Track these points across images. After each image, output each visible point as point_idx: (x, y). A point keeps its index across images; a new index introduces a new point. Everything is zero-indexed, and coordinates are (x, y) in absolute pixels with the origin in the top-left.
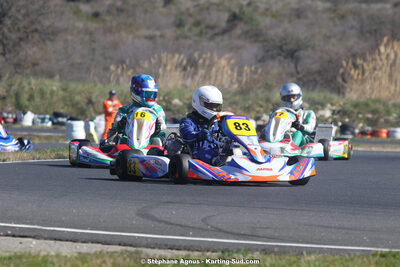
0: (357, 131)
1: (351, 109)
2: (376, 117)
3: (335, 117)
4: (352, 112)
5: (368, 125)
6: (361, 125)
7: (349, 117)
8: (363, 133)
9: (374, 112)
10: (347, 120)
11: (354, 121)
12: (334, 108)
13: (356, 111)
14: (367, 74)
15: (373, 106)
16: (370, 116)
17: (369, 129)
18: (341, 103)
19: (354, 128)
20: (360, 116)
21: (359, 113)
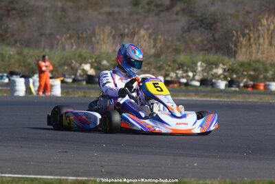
0: (242, 85)
1: (238, 68)
2: (257, 73)
3: (226, 74)
4: (239, 70)
5: (251, 80)
6: (245, 80)
7: (237, 74)
8: (246, 86)
9: (255, 70)
10: (235, 76)
11: (239, 77)
12: (225, 67)
13: (241, 69)
14: (252, 41)
15: (254, 65)
16: (252, 73)
17: (251, 83)
18: (231, 63)
19: (239, 83)
20: (245, 73)
21: (244, 71)
